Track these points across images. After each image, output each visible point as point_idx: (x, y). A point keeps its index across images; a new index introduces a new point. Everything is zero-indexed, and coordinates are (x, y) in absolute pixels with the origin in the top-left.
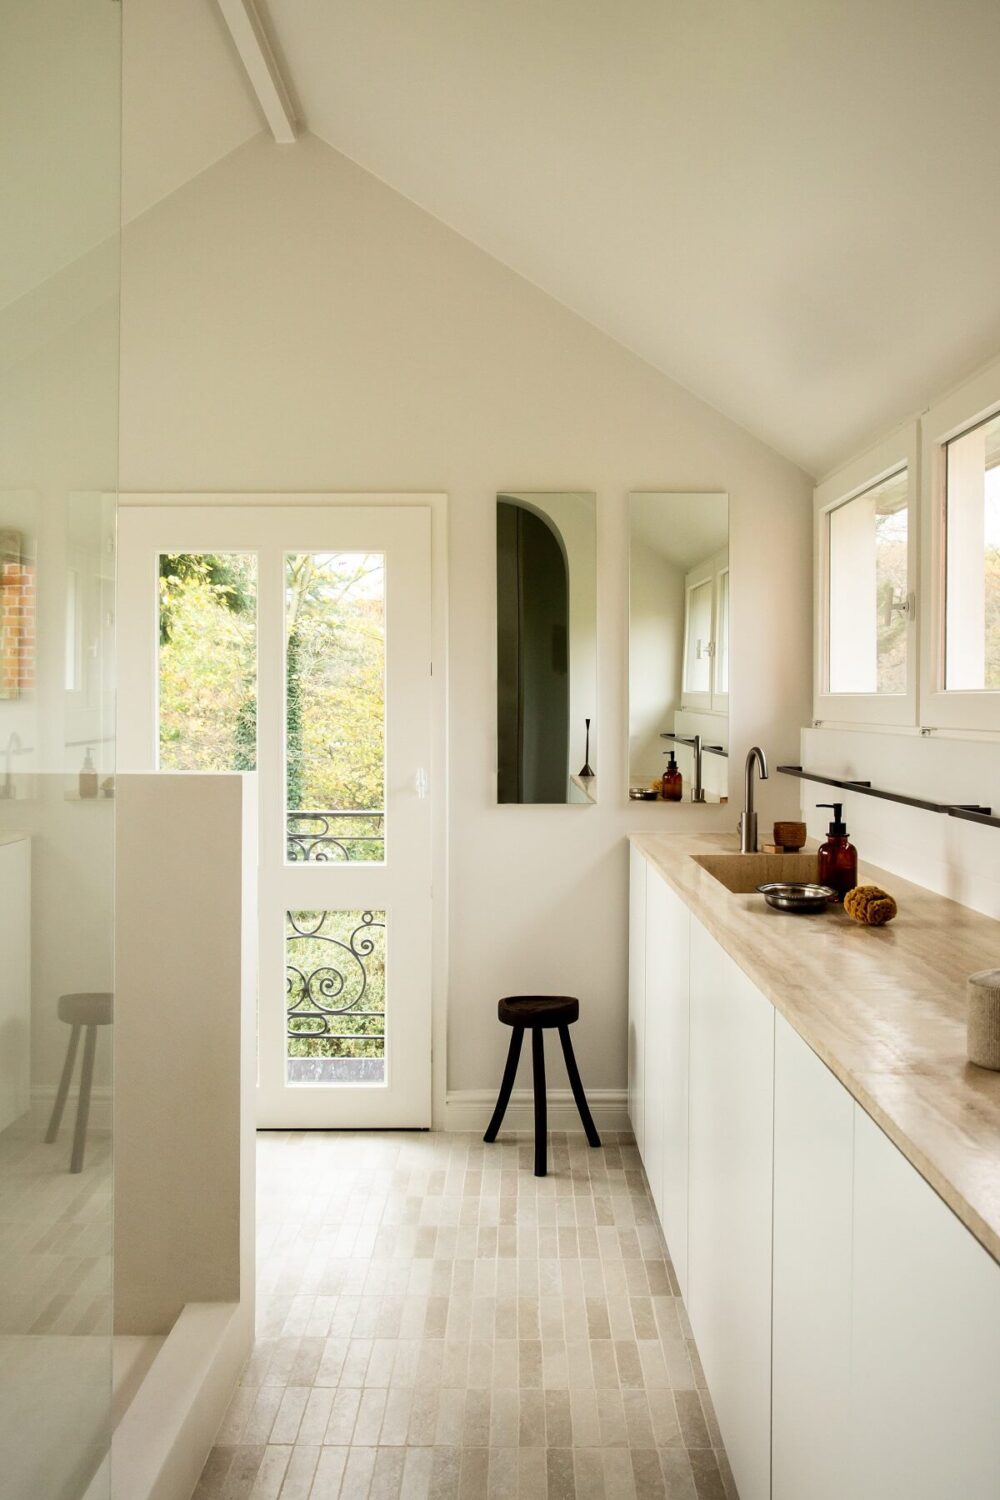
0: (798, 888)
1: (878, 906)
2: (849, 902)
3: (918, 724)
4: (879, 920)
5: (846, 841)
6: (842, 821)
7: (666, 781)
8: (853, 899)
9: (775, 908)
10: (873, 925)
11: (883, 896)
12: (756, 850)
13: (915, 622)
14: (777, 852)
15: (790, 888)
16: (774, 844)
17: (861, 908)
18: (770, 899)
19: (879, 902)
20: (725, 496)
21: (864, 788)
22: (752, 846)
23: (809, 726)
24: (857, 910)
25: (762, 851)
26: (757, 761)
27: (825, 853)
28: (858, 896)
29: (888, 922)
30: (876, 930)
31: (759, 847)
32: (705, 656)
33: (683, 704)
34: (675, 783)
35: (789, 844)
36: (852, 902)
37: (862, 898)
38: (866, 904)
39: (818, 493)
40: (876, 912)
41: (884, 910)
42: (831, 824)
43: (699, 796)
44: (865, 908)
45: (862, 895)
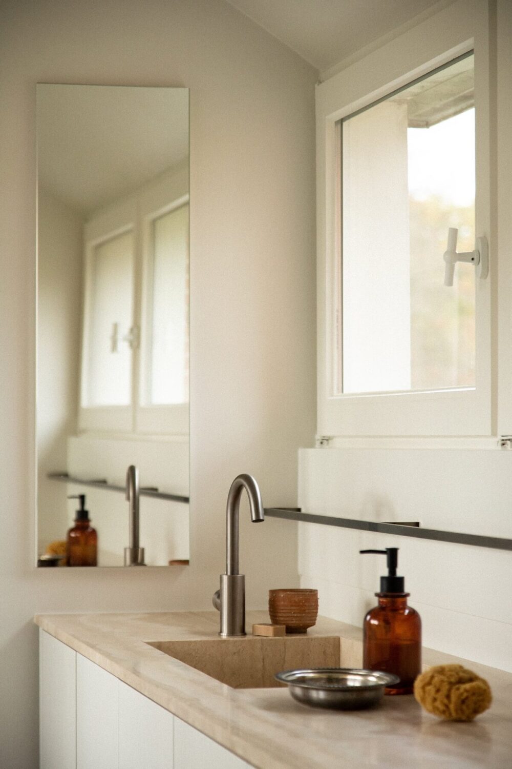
0: (335, 676)
1: (466, 691)
2: (423, 688)
3: (494, 433)
4: (467, 712)
5: (405, 603)
6: (399, 573)
7: (72, 541)
8: (429, 683)
9: (307, 704)
10: (459, 721)
11: (472, 678)
12: (243, 633)
13: (489, 279)
14: (276, 634)
15: (324, 676)
16: (269, 621)
17: (441, 696)
18: (298, 691)
19: (467, 686)
20: (184, 92)
21: (413, 530)
22: (238, 626)
23: (311, 445)
24: (435, 700)
25: (253, 634)
26: (245, 494)
27: (374, 622)
28: (437, 679)
29: (480, 716)
30: (463, 726)
31: (248, 629)
32: (124, 348)
33: (83, 423)
34: (86, 544)
35: (294, 622)
36: (428, 688)
37: (442, 681)
38: (449, 690)
39: (323, 92)
40: (463, 702)
41: (474, 698)
42: (383, 578)
43: (136, 556)
44: (448, 697)
45: (442, 677)
